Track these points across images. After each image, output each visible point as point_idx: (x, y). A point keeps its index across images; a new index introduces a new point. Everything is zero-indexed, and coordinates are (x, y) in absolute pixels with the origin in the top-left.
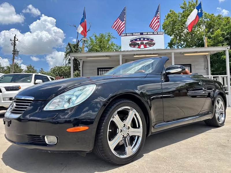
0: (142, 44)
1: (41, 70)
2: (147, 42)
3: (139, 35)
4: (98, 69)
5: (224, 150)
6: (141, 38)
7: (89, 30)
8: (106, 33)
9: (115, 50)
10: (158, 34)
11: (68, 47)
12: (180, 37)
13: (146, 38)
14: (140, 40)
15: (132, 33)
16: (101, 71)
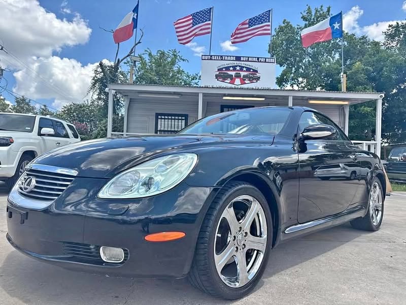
0: (238, 76)
1: (43, 107)
2: (246, 73)
3: (233, 60)
4: (157, 115)
5: (395, 275)
6: (237, 66)
7: (139, 43)
8: (169, 50)
9: (185, 82)
10: (265, 62)
11: (99, 70)
12: (297, 70)
13: (246, 67)
14: (235, 69)
15: (221, 56)
16: (163, 119)
